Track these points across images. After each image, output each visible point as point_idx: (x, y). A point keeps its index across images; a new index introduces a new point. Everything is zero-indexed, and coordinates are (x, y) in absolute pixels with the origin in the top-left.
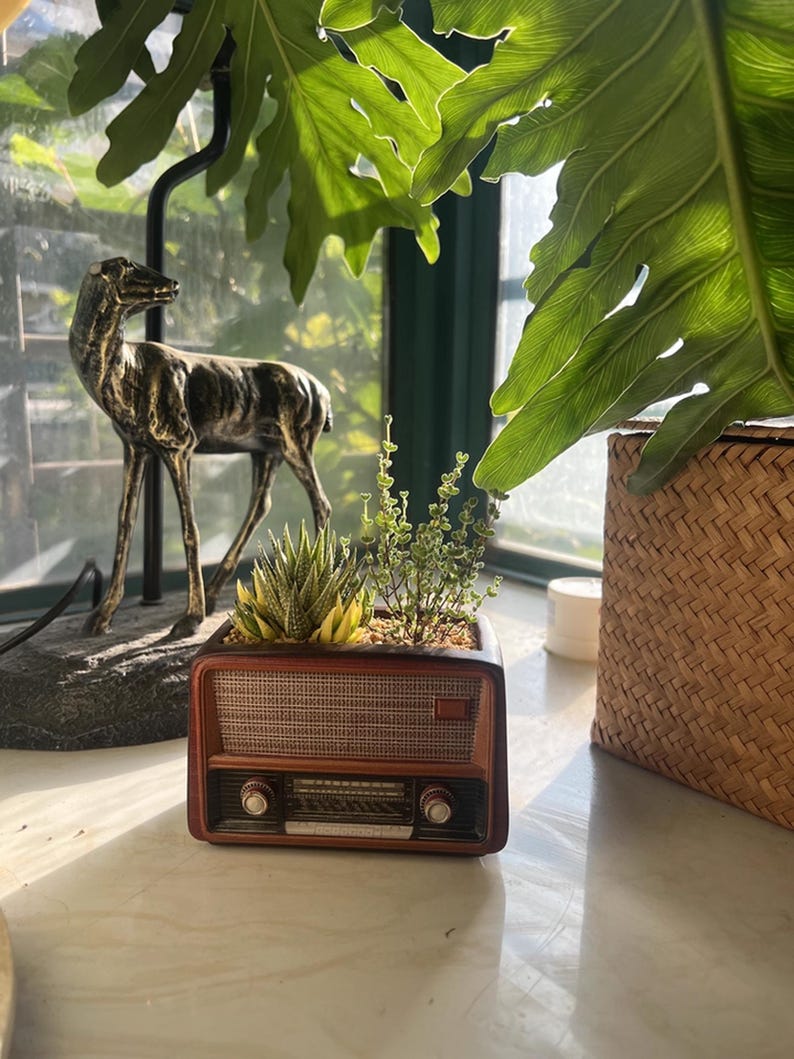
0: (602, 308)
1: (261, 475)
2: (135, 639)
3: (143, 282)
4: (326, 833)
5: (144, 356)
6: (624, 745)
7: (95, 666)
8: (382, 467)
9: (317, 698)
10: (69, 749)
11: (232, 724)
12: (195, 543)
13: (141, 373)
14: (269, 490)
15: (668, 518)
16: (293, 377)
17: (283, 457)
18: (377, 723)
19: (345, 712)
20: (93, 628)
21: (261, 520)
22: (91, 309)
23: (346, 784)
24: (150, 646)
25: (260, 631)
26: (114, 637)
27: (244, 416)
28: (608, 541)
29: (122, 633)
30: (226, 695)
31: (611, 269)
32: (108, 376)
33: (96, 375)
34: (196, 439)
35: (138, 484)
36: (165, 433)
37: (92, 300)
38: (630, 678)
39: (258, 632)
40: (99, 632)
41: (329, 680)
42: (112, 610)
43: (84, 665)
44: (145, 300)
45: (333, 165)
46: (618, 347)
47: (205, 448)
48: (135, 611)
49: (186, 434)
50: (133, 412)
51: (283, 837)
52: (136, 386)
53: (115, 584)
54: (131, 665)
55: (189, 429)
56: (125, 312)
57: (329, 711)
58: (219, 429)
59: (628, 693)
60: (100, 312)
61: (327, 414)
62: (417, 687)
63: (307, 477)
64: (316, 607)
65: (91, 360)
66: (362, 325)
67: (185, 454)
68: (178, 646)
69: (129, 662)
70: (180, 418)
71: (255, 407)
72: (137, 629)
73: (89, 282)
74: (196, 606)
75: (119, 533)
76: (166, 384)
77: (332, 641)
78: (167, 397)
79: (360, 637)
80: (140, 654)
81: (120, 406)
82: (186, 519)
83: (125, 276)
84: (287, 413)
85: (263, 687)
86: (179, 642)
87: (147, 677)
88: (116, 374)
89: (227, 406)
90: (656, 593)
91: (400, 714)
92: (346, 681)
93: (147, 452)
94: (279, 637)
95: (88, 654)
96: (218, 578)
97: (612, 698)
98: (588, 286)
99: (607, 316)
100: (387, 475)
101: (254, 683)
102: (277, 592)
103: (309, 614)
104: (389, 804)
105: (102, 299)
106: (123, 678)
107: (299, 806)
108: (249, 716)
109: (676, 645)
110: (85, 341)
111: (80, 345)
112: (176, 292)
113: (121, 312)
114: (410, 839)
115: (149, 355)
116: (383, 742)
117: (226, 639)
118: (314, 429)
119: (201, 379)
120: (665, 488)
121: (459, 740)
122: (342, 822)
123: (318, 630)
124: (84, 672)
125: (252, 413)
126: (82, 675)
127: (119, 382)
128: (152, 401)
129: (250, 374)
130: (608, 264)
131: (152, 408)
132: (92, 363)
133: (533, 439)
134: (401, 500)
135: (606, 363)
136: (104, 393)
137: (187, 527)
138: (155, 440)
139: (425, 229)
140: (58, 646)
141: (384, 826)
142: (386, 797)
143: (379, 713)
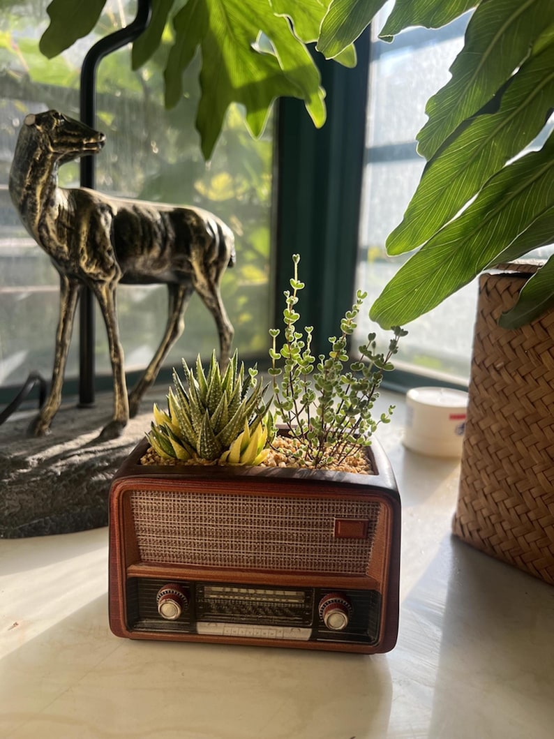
0: (503, 155)
1: (176, 303)
2: (70, 439)
3: (72, 133)
4: (233, 634)
5: (75, 199)
6: (483, 540)
7: (35, 465)
8: (289, 303)
9: (226, 517)
10: (12, 537)
11: (148, 538)
12: (120, 360)
13: (73, 214)
14: (182, 315)
15: (534, 350)
16: (203, 220)
17: (194, 288)
18: (282, 539)
19: (253, 530)
20: (35, 428)
21: (176, 340)
22: (26, 156)
23: (251, 591)
24: (83, 447)
25: (174, 452)
26: (53, 438)
27: (162, 253)
28: (476, 368)
29: (60, 434)
30: (142, 512)
31: (518, 114)
32: (43, 217)
33: (33, 216)
34: (120, 273)
35: (72, 309)
36: (94, 267)
37: (27, 149)
38: (490, 484)
39: (173, 454)
40: (41, 433)
41: (238, 502)
42: (51, 415)
43: (25, 465)
44: (74, 150)
45: (238, 41)
46: (516, 192)
47: (129, 279)
48: (72, 413)
49: (112, 267)
50: (66, 248)
51: (195, 636)
52: (69, 226)
53: (53, 393)
54: (66, 465)
55: (114, 264)
56: (57, 160)
57: (238, 529)
58: (140, 263)
59: (489, 497)
60: (35, 159)
61: (231, 252)
62: (320, 509)
63: (214, 306)
64: (226, 431)
65: (28, 202)
66: (255, 182)
67: (111, 285)
68: (106, 447)
69: (64, 462)
70: (107, 254)
71: (171, 246)
72: (73, 431)
73: (25, 132)
74: (121, 413)
75: (57, 351)
76: (95, 224)
77: (240, 462)
78: (95, 236)
79: (265, 458)
80: (73, 455)
81: (55, 243)
82: (112, 340)
83: (56, 127)
84: (198, 251)
85: (176, 506)
86: (107, 443)
87: (78, 476)
88: (51, 215)
89: (146, 244)
90: (519, 414)
91: (303, 532)
92: (253, 502)
93: (79, 283)
94: (191, 457)
95: (30, 454)
96: (141, 388)
97: (473, 499)
98: (491, 133)
99: (509, 163)
100: (293, 311)
101: (169, 503)
102: (190, 418)
103: (219, 438)
104: (291, 609)
105: (37, 147)
106: (58, 477)
107: (210, 610)
108: (164, 532)
109: (535, 459)
110: (22, 184)
111: (18, 188)
112: (102, 143)
113: (53, 160)
114: (309, 640)
115: (80, 199)
116: (286, 557)
117: (143, 459)
118: (220, 265)
119: (124, 220)
120: (533, 323)
121: (356, 556)
122: (248, 624)
123: (227, 452)
124: (25, 471)
125: (168, 250)
126: (24, 474)
127: (53, 222)
128: (83, 239)
129: (166, 217)
130: (514, 110)
131: (83, 245)
132: (29, 205)
133: (428, 278)
134: (305, 335)
135: (503, 209)
136: (40, 231)
137: (113, 347)
138: (85, 273)
139: (313, 97)
140: (4, 447)
141: (286, 628)
142: (288, 603)
143: (283, 531)
